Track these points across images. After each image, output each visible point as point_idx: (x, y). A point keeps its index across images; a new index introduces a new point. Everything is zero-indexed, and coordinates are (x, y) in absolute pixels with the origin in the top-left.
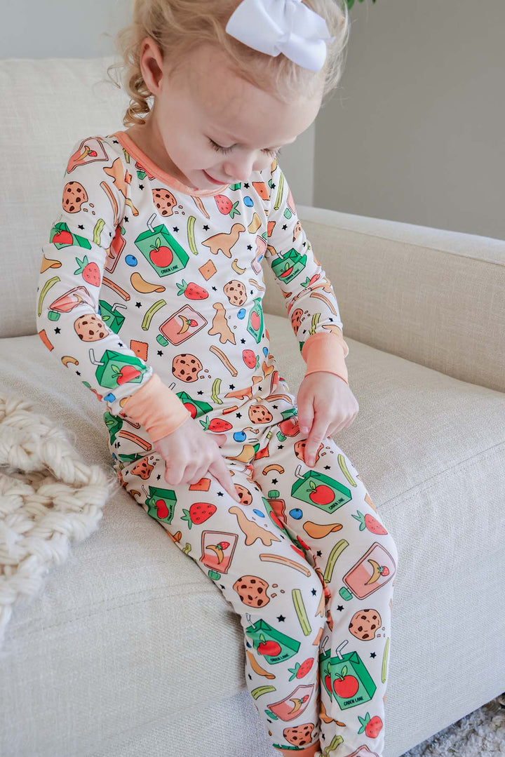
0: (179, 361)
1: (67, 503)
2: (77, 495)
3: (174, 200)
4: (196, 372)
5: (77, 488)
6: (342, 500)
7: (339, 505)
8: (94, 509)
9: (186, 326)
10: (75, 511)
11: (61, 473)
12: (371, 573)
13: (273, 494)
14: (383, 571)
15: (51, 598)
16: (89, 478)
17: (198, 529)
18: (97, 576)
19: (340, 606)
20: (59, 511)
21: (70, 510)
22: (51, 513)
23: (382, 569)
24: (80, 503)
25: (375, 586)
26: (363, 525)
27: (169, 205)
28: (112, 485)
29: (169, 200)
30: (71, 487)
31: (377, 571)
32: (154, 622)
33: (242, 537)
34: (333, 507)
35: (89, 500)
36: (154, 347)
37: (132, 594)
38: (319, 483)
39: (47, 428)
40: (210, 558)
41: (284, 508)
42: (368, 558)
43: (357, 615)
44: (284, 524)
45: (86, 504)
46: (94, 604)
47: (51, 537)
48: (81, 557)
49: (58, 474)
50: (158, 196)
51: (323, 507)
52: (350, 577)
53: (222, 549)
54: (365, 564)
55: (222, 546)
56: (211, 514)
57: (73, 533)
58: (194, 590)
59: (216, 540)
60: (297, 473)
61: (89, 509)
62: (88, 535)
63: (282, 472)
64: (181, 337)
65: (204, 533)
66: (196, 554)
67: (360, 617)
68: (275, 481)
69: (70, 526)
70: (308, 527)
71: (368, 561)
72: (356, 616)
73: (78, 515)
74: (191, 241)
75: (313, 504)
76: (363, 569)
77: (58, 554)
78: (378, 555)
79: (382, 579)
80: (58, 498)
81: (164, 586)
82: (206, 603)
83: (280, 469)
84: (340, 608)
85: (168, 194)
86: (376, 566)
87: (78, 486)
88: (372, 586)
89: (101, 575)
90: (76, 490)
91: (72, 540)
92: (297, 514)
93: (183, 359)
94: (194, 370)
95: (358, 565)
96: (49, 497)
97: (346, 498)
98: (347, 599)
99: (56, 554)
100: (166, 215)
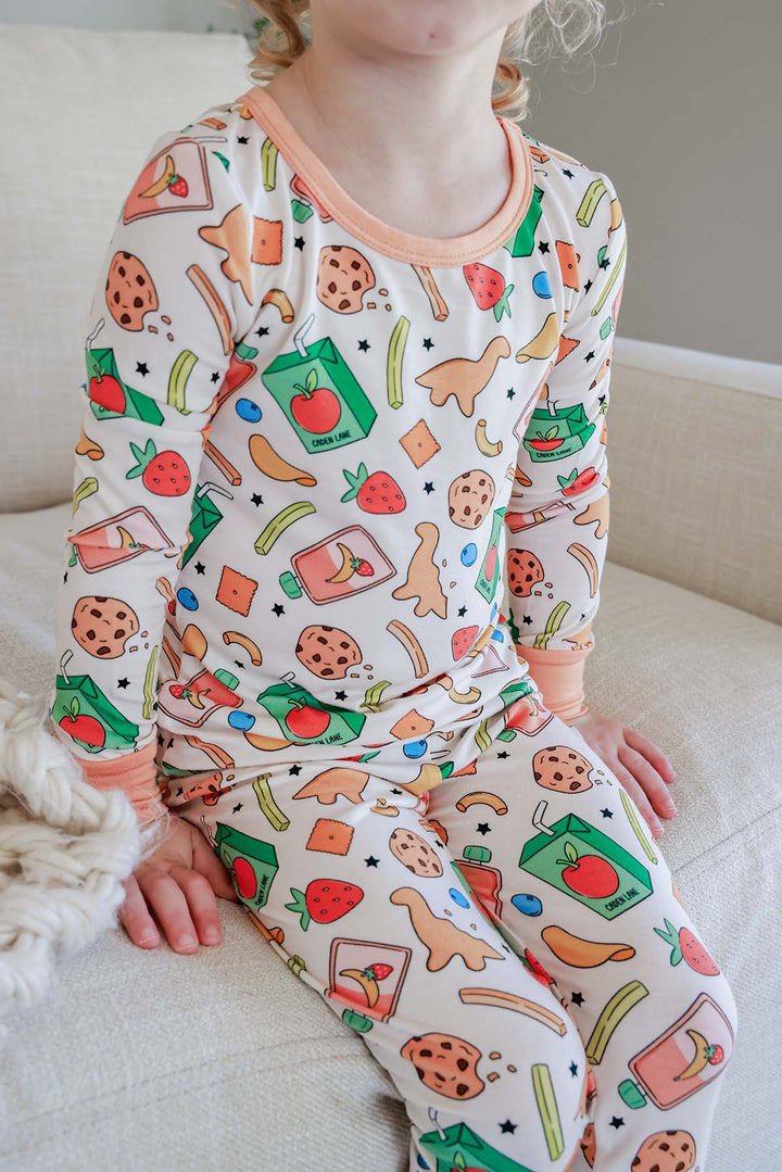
0: (315, 637)
1: (50, 864)
2: (76, 850)
3: (371, 275)
4: (345, 665)
5: (74, 834)
6: (633, 893)
7: (628, 903)
8: (110, 881)
9: (348, 570)
10: (68, 886)
11: (43, 803)
12: (689, 1057)
13: (476, 854)
14: (713, 1055)
15: (7, 1084)
16: (103, 816)
17: (322, 933)
18: (111, 1031)
19: (618, 1117)
20: (33, 883)
21: (56, 883)
22: (15, 887)
23: (712, 1050)
24: (79, 867)
25: (694, 1083)
26: (678, 954)
27: (356, 286)
28: (149, 833)
29: (359, 275)
30: (61, 833)
31: (702, 1053)
32: (231, 1129)
33: (420, 953)
34: (613, 905)
35: (98, 863)
36: (269, 593)
37: (185, 1070)
38: (585, 849)
39: (10, 705)
40: (347, 995)
41: (497, 885)
42: (686, 1027)
43: (651, 1141)
44: (497, 917)
45: (92, 871)
46: (103, 1096)
47: (12, 944)
48: (76, 985)
49: (35, 806)
50: (334, 263)
51: (592, 902)
52: (648, 1060)
53: (375, 979)
54: (680, 1038)
55: (377, 972)
56: (352, 905)
57: (61, 933)
58: (314, 1056)
59: (365, 958)
60: (537, 819)
61: (98, 881)
62: (92, 938)
63: (502, 811)
64: (332, 590)
65: (335, 944)
66: (318, 978)
67: (657, 1146)
68: (484, 829)
69: (54, 918)
70: (552, 935)
71: (687, 1032)
72: (649, 1143)
73: (73, 894)
74: (392, 373)
75: (571, 893)
76: (675, 1048)
77: (29, 985)
78: (705, 1021)
79: (710, 1070)
80: (30, 855)
81: (252, 1048)
82: (336, 1081)
83: (499, 805)
84: (617, 1123)
85: (360, 260)
86: (702, 1044)
87: (76, 831)
88: (688, 1082)
89: (121, 1028)
90: (73, 838)
91: (58, 948)
92: (530, 906)
93: (325, 634)
94: (342, 661)
95: (664, 1039)
96: (12, 851)
97: (642, 890)
98: (634, 1106)
99: (23, 986)
100: (347, 310)
